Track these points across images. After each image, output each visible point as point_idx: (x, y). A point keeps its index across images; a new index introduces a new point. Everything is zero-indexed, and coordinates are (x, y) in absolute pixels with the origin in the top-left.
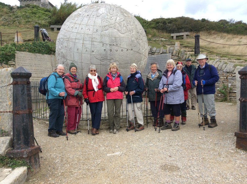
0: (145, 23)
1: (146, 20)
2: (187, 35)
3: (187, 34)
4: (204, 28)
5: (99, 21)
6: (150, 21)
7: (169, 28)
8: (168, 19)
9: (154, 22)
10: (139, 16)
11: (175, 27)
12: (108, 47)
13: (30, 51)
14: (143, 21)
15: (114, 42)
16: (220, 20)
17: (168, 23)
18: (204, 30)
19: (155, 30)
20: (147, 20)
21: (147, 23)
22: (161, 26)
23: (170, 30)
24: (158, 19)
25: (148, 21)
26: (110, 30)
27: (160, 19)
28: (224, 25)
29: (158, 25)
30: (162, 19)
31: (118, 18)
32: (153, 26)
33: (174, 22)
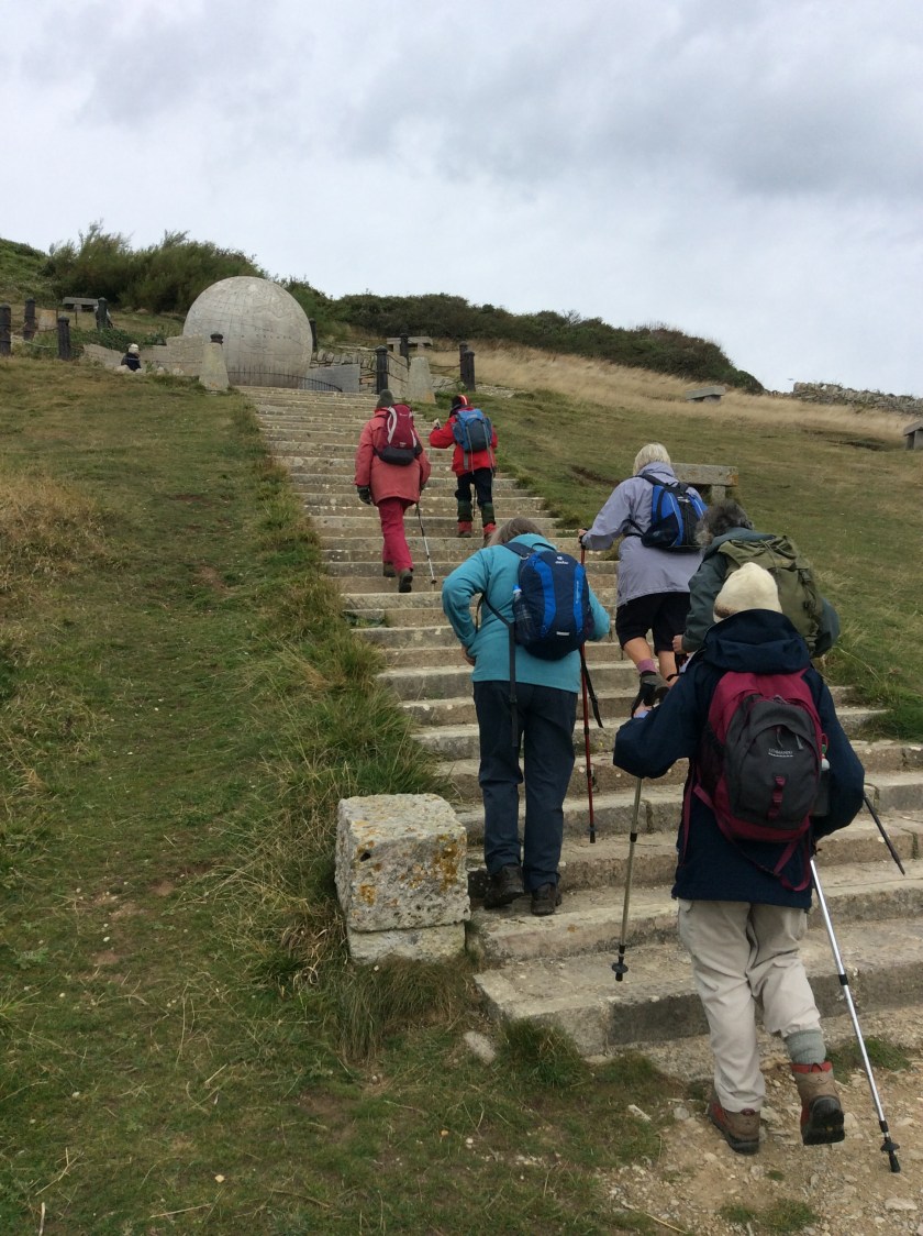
0: (324, 304)
1: (325, 298)
2: (427, 345)
3: (426, 342)
4: (481, 330)
5: (250, 301)
6: (337, 302)
7: (386, 323)
8: (387, 300)
9: (347, 304)
10: (307, 283)
11: (399, 321)
12: (261, 332)
13: (102, 345)
14: (318, 299)
15: (269, 327)
16: (540, 311)
17: (385, 310)
18: (482, 336)
19: (348, 327)
20: (329, 297)
21: (330, 306)
22: (365, 316)
23: (388, 329)
24: (357, 297)
25: (331, 301)
26: (264, 312)
27: (363, 296)
28: (545, 327)
29: (356, 313)
30: (369, 297)
31: (273, 299)
32: (343, 314)
33: (398, 310)
